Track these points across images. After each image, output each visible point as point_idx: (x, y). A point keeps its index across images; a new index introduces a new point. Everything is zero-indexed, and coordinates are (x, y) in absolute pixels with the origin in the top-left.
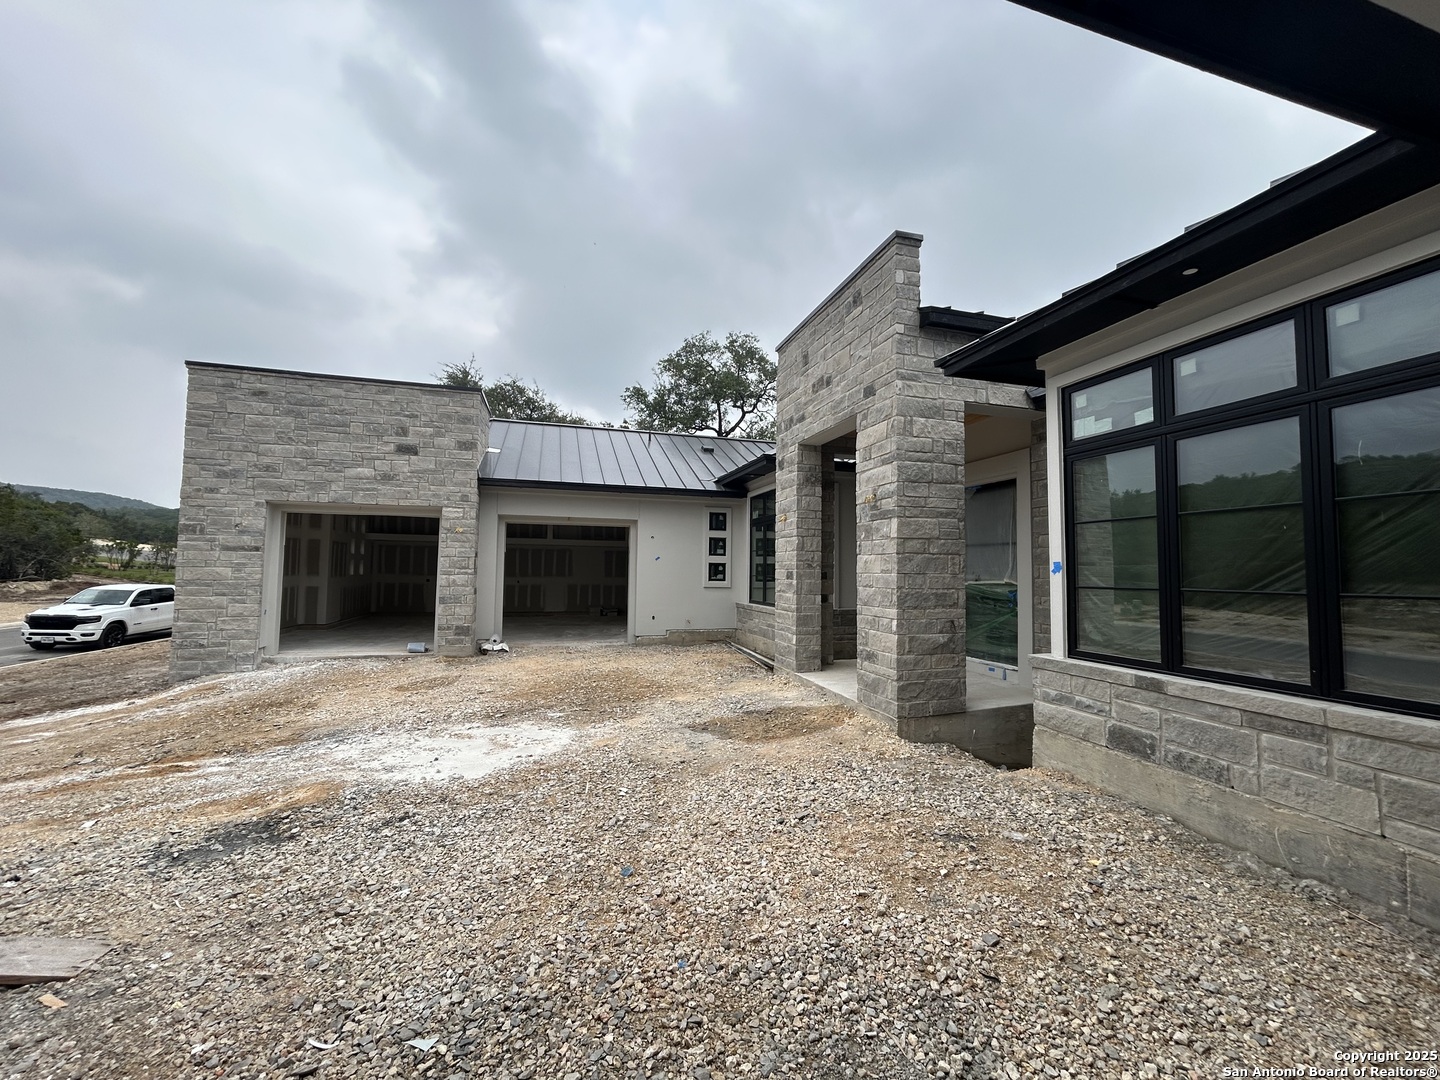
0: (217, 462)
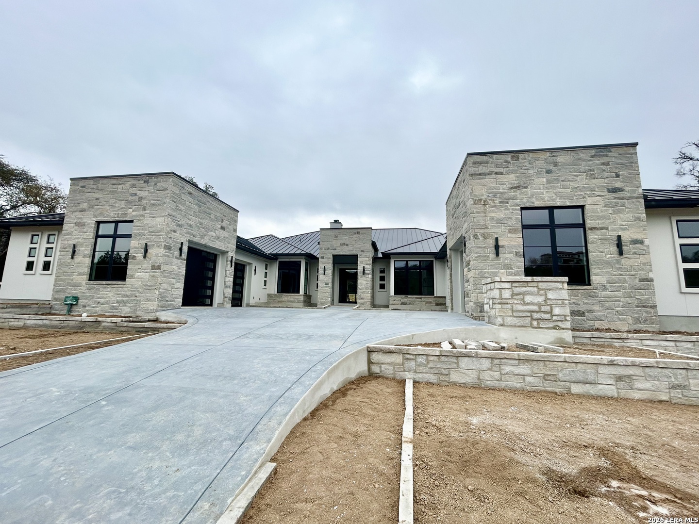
0: (176, 219)
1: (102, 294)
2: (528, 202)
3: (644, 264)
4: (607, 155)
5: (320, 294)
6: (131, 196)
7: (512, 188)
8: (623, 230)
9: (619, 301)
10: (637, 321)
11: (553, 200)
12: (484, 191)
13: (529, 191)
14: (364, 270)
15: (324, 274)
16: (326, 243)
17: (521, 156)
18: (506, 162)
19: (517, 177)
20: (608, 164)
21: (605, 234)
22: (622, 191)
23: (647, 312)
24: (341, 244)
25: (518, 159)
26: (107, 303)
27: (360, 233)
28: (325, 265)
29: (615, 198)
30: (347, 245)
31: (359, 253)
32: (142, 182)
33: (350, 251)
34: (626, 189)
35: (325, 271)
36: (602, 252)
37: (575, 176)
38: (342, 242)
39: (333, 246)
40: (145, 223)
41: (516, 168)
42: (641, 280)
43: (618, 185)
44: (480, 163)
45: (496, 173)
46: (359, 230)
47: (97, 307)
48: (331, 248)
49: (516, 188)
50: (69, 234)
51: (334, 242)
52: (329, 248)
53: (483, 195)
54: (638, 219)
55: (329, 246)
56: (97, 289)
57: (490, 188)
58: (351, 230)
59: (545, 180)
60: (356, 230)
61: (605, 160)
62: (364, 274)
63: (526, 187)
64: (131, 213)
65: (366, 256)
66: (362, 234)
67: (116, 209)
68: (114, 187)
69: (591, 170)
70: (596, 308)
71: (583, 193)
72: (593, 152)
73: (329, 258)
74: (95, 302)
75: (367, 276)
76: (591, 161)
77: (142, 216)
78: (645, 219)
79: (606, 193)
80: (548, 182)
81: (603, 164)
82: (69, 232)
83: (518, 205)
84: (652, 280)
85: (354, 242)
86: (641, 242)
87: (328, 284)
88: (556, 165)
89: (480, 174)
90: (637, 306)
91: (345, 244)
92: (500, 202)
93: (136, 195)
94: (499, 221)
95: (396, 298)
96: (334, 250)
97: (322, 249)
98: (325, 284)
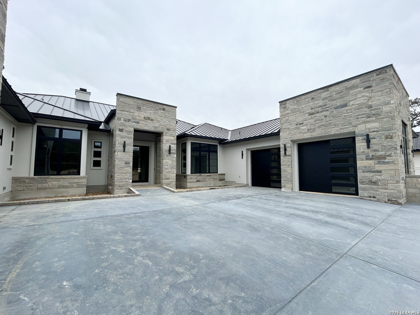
5: (118, 175)
14: (170, 150)
15: (124, 151)
16: (125, 113)
24: (145, 118)
27: (166, 110)
28: (124, 140)
30: (152, 120)
31: (165, 132)
33: (156, 127)
35: (124, 147)
38: (146, 115)
39: (135, 119)
46: (164, 107)
48: (132, 120)
51: (137, 114)
52: (129, 120)
55: (130, 118)
58: (156, 105)
60: (161, 106)
62: (170, 153)
65: (171, 135)
66: (168, 111)
73: (131, 132)
75: (172, 155)
85: (159, 118)
87: (129, 163)
91: (149, 118)
95: (192, 176)
96: (136, 123)
97: (120, 120)
98: (126, 163)
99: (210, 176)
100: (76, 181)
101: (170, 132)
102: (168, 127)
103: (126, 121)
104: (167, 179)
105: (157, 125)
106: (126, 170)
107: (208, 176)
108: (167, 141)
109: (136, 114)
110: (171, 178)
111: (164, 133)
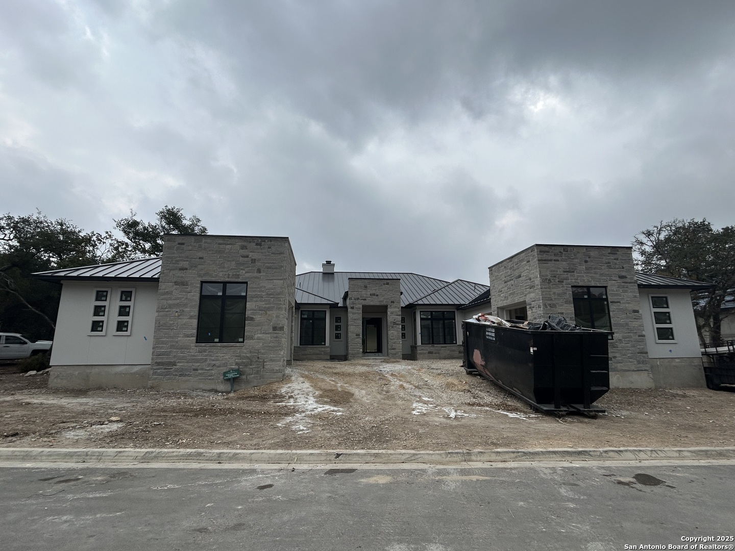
1: (217, 356)
2: (575, 282)
3: (640, 326)
4: (616, 254)
5: (351, 345)
6: (242, 257)
7: (565, 272)
8: (629, 303)
9: (629, 350)
10: (639, 362)
11: (590, 282)
12: (548, 273)
13: (575, 274)
14: (395, 321)
16: (355, 293)
17: (569, 248)
18: (560, 252)
19: (568, 264)
20: (617, 259)
21: (619, 306)
22: (626, 278)
23: (643, 357)
24: (371, 294)
25: (567, 251)
26: (225, 365)
27: (389, 284)
28: (355, 315)
29: (623, 282)
30: (377, 295)
31: (389, 304)
32: (254, 244)
33: (380, 301)
34: (628, 277)
35: (355, 321)
36: (618, 318)
37: (600, 266)
38: (373, 292)
39: (363, 297)
40: (261, 285)
41: (567, 258)
42: (639, 336)
43: (623, 274)
44: (544, 252)
45: (555, 260)
46: (388, 281)
47: (212, 370)
48: (360, 299)
49: (567, 272)
50: (167, 293)
52: (358, 299)
53: (547, 276)
54: (635, 297)
55: (359, 297)
56: (210, 352)
57: (551, 271)
58: (379, 281)
59: (584, 267)
60: (386, 281)
61: (616, 256)
62: (395, 325)
63: (574, 272)
64: (244, 275)
65: (396, 307)
66: (391, 285)
67: (226, 270)
68: (221, 246)
69: (609, 263)
70: (617, 355)
71: (605, 278)
72: (609, 251)
73: (359, 308)
74: (209, 365)
75: (397, 326)
76: (608, 256)
77: (257, 278)
78: (638, 297)
79: (618, 279)
80: (587, 269)
81: (615, 259)
82: (167, 292)
83: (570, 284)
84: (644, 336)
85: (384, 293)
86: (637, 311)
88: (589, 258)
89: (545, 260)
90: (638, 353)
91: (375, 294)
92: (559, 281)
93: (247, 257)
94: (559, 295)
95: (423, 347)
96: (363, 300)
97: (352, 299)
98: (356, 335)
99: (445, 347)
100: (323, 349)
101: (395, 304)
102: (392, 299)
103: (355, 300)
104: (393, 349)
105: (382, 299)
106: (357, 341)
107: (442, 347)
108: (392, 313)
109: (363, 293)
110: (397, 348)
111: (389, 306)
